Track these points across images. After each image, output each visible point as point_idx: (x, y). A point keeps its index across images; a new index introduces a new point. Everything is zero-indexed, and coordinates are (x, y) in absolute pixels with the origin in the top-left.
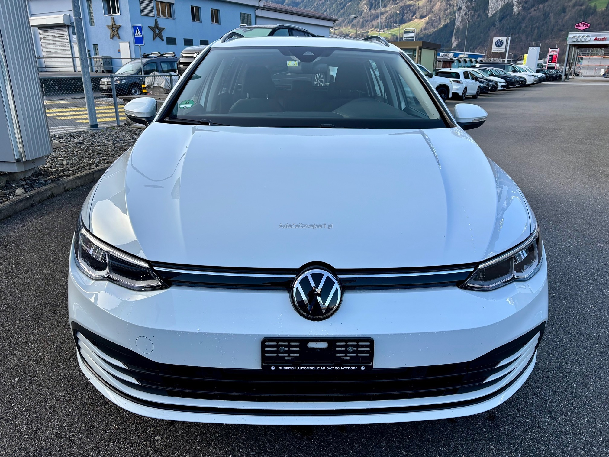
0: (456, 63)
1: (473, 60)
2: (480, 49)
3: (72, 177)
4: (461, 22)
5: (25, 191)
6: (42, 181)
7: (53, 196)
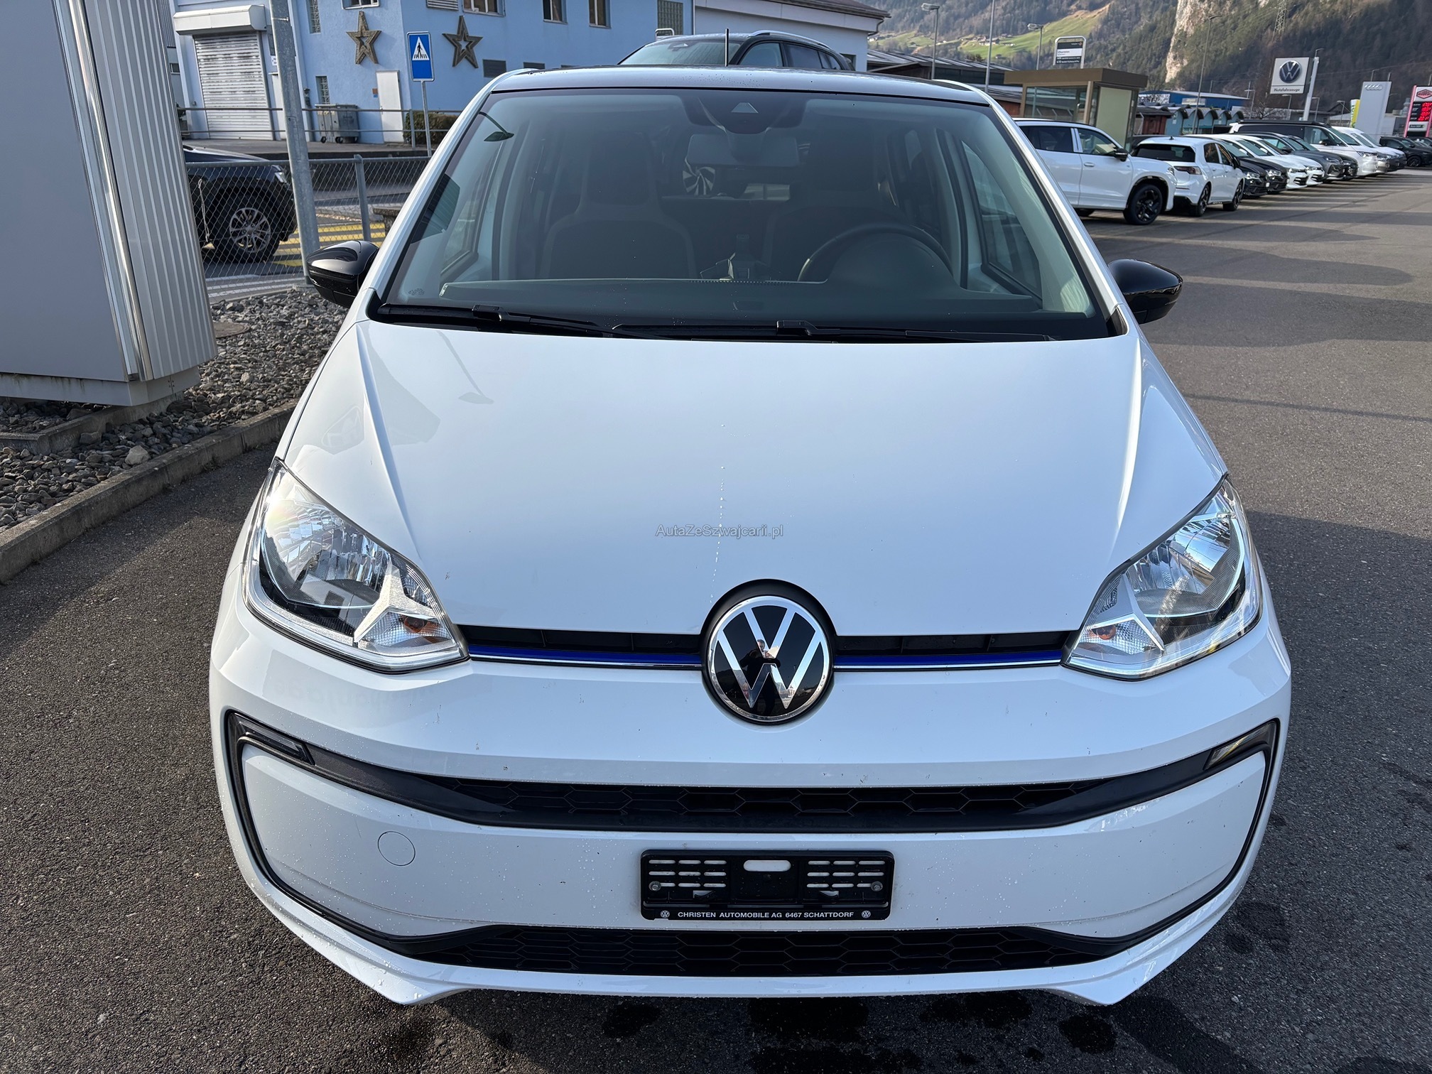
0: (1175, 119)
1: (1220, 112)
2: (1234, 84)
3: (260, 417)
4: (1189, 19)
5: (151, 453)
6: (191, 427)
7: (215, 464)
